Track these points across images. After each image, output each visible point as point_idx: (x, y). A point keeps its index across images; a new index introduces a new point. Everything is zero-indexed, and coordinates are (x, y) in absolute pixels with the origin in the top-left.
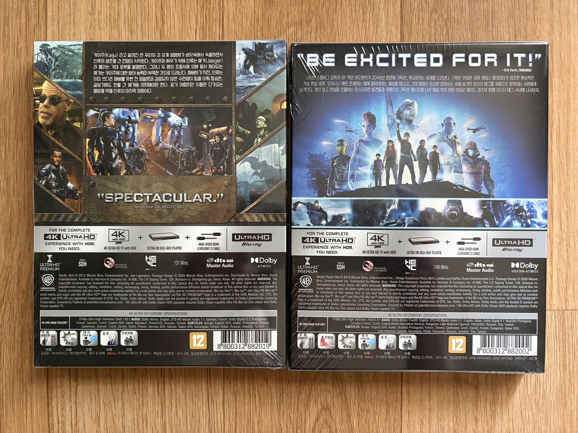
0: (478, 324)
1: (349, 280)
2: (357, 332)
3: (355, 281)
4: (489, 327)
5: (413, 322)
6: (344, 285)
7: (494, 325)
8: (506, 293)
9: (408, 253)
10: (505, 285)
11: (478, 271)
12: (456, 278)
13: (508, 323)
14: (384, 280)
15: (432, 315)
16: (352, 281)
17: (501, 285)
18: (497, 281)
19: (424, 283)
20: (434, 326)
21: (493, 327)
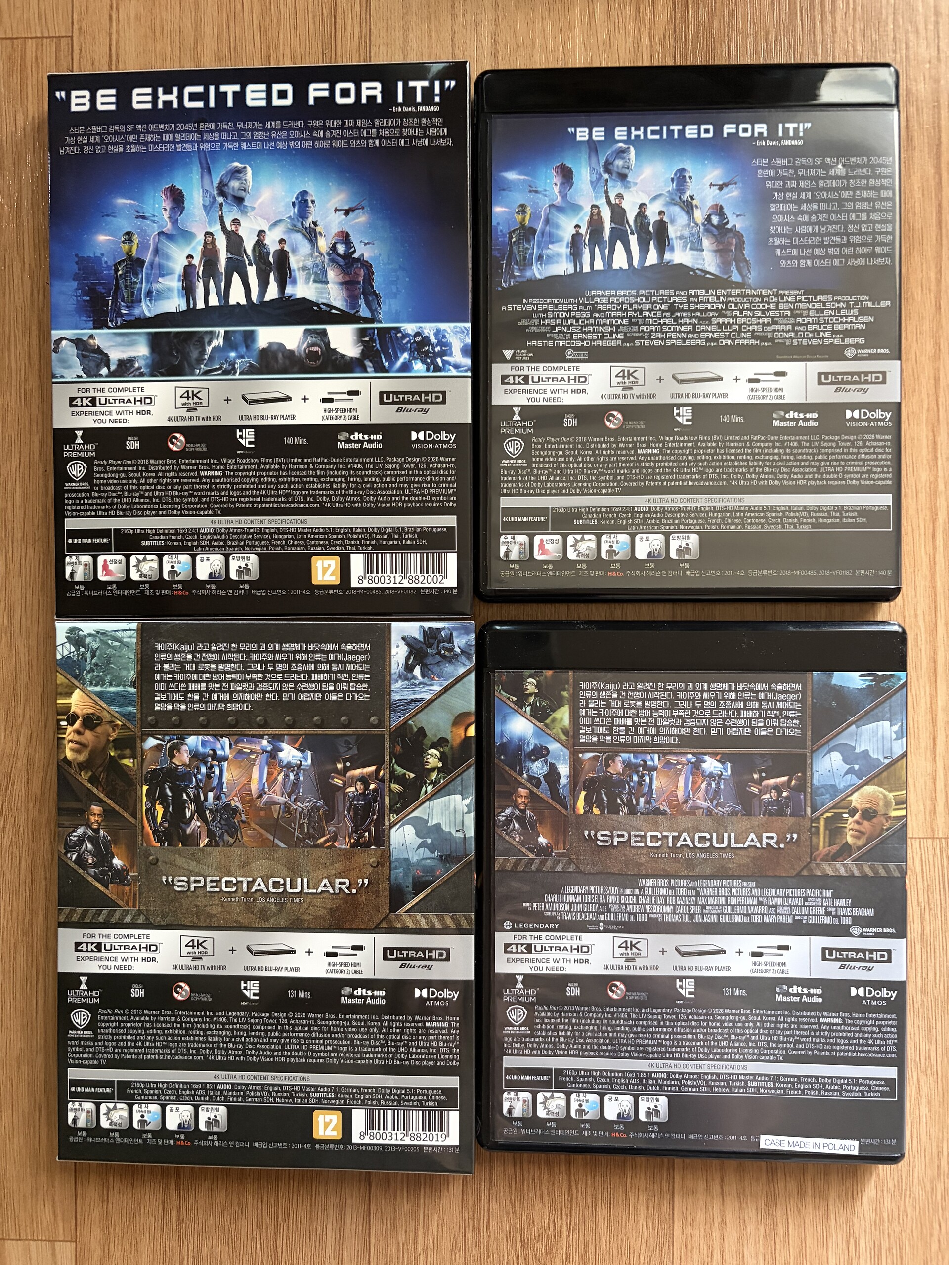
0: (358, 536)
1: (146, 466)
2: (160, 551)
3: (156, 468)
4: (377, 540)
5: (252, 534)
6: (138, 475)
7: (385, 536)
8: (404, 482)
9: (241, 418)
10: (402, 469)
11: (357, 446)
12: (320, 459)
13: (407, 533)
14: (202, 464)
15: (282, 522)
16: (151, 468)
17: (396, 469)
18: (389, 463)
19: (267, 467)
20: (286, 540)
21: (384, 539)
